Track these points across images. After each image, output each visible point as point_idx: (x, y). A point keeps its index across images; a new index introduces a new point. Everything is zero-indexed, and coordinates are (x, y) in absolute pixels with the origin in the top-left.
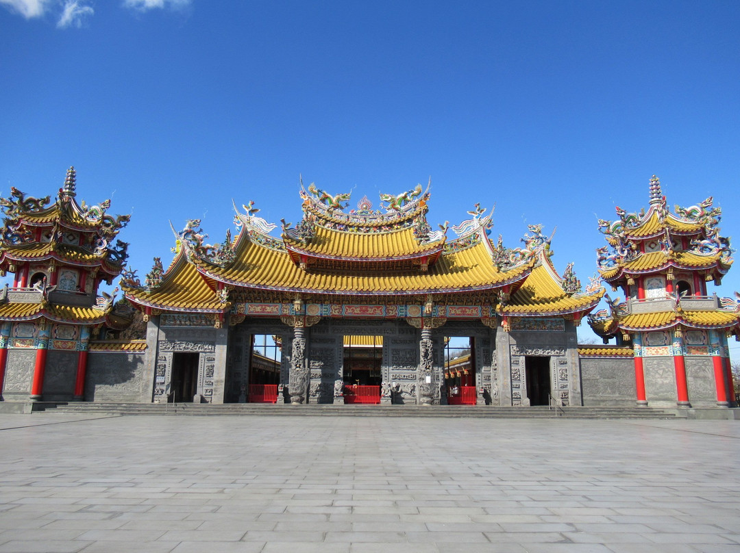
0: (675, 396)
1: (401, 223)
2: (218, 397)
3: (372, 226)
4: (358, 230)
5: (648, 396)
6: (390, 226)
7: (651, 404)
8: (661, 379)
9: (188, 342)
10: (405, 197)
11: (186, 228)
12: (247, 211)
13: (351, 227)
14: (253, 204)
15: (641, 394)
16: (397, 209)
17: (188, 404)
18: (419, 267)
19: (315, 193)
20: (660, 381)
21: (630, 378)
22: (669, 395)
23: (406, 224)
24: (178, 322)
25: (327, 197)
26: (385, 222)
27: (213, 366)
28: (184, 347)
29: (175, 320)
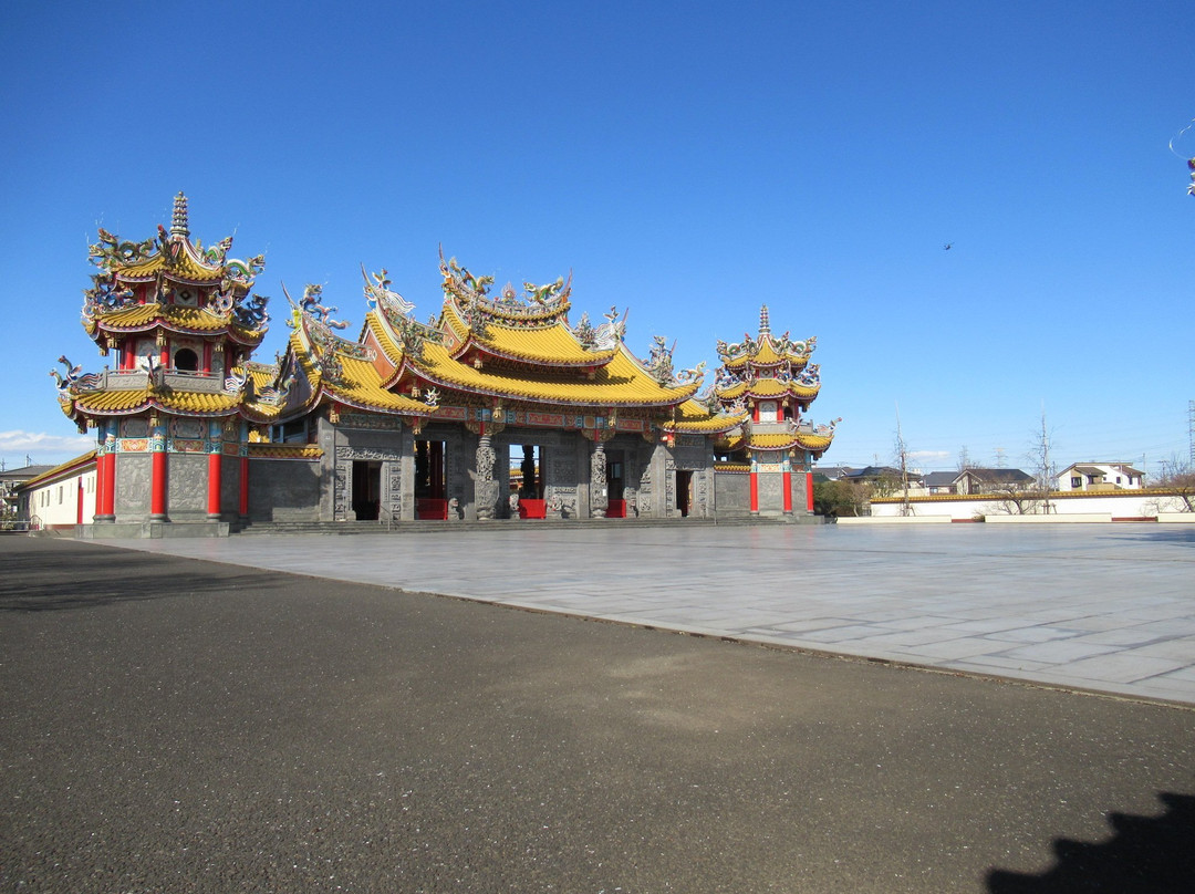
0: (782, 506)
1: (545, 320)
2: (407, 513)
3: (519, 320)
4: (504, 322)
5: (760, 506)
6: (535, 321)
7: (762, 514)
8: (771, 493)
9: (370, 449)
10: (549, 289)
11: (306, 296)
12: (381, 282)
13: (496, 317)
14: (386, 273)
15: (754, 505)
16: (541, 303)
17: (373, 522)
18: (586, 375)
19: (457, 271)
20: (770, 493)
21: (746, 491)
22: (777, 506)
23: (551, 321)
24: (354, 424)
25: (470, 278)
26: (530, 317)
27: (399, 478)
28: (368, 456)
29: (351, 421)
